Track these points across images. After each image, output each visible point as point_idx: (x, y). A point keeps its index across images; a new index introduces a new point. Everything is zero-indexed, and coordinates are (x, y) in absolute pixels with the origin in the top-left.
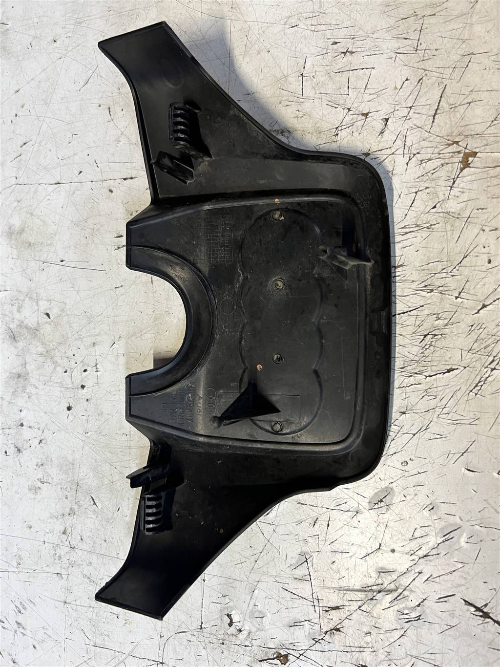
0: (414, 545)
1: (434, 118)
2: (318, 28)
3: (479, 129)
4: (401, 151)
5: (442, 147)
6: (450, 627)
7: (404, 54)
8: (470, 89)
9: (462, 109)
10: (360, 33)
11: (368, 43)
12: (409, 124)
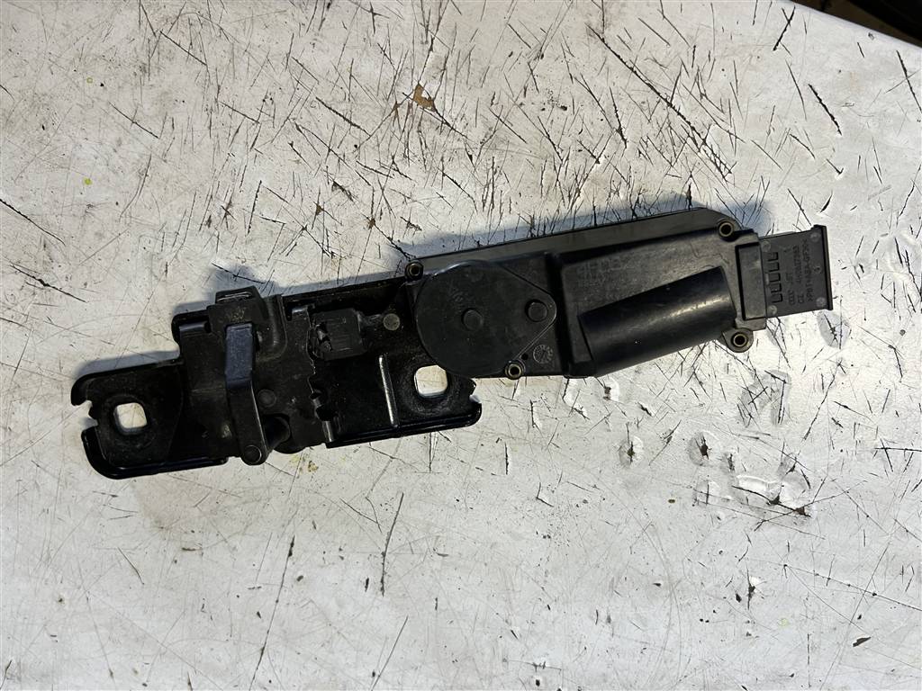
5: (396, 125)
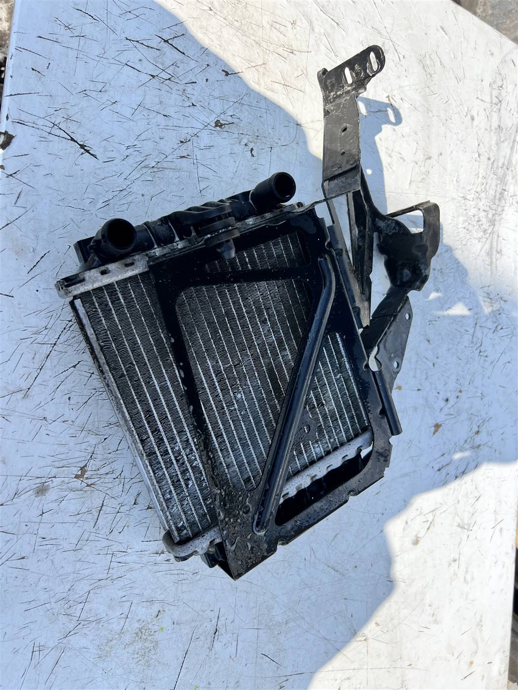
0: (129, 199)
2: (179, 572)
3: (71, 495)
4: (127, 480)
6: (107, 140)
7: (121, 552)
8: (77, 525)
9: (84, 510)
10: (150, 568)
11: (145, 559)
12: (120, 500)
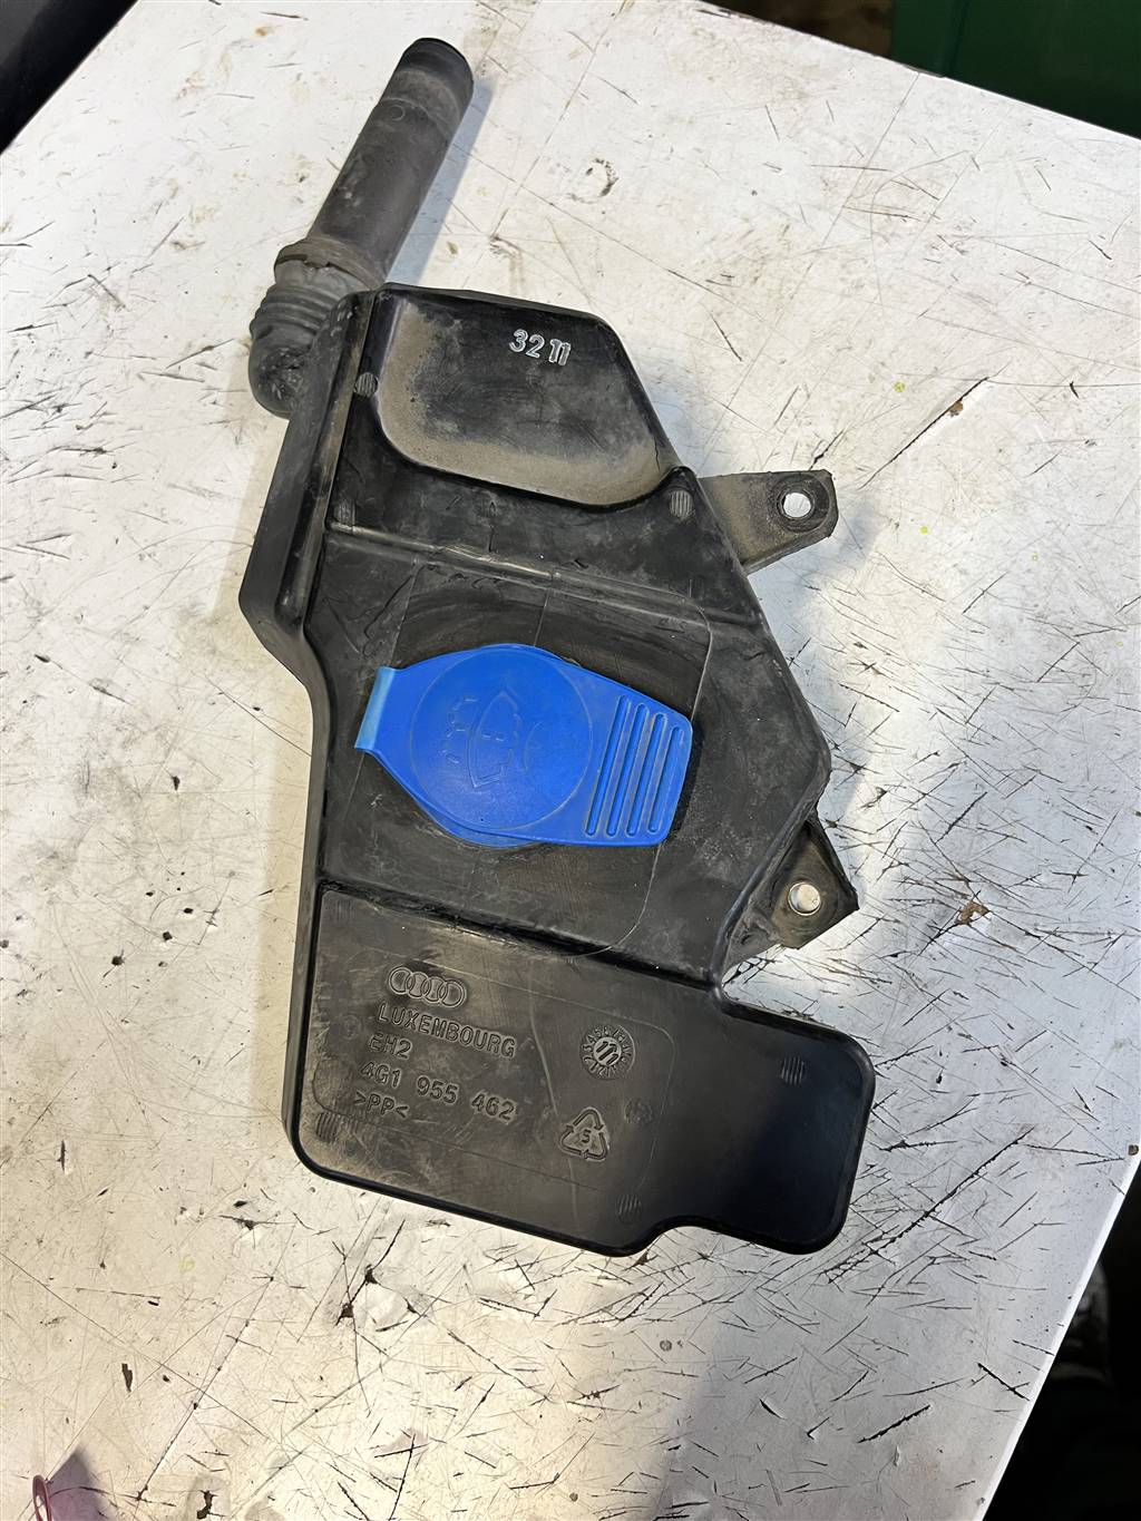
1: (950, 828)
5: (944, 876)
